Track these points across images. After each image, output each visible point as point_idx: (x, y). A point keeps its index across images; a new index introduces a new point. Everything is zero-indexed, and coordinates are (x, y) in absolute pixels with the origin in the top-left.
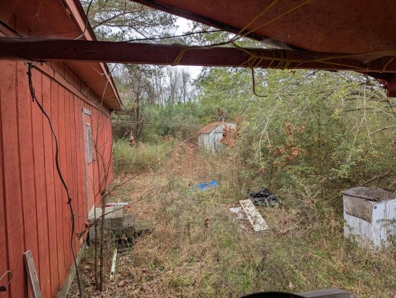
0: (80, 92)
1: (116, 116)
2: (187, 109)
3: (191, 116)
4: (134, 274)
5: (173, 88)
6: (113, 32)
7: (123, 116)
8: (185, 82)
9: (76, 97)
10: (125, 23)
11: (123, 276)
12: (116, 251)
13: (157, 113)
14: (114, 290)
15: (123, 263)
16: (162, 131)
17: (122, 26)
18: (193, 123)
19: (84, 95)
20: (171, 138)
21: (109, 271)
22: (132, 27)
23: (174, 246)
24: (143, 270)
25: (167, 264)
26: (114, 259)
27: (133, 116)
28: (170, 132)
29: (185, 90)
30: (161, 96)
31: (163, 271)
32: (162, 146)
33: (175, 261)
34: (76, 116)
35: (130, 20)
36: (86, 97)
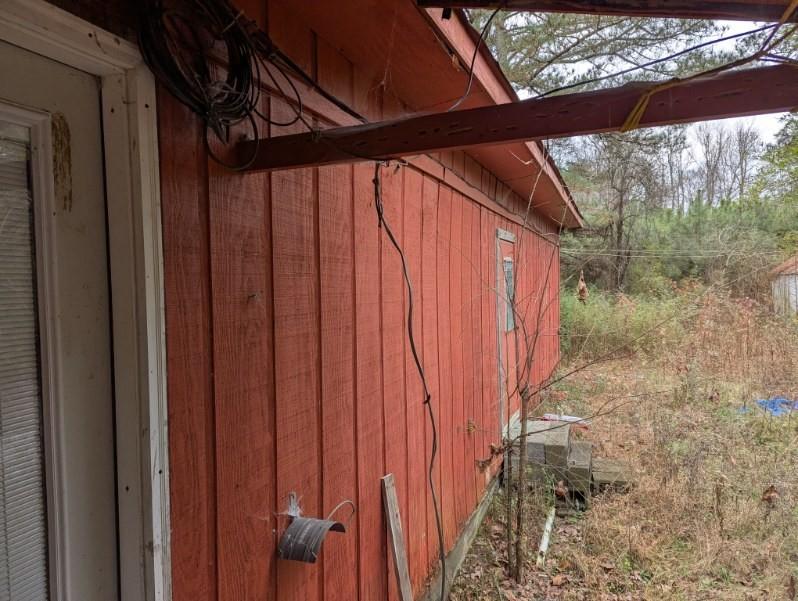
0: (494, 200)
1: (575, 241)
2: (744, 215)
3: (754, 234)
4: (585, 568)
5: (712, 171)
6: (575, 74)
7: (589, 240)
8: (744, 153)
9: (484, 210)
10: (601, 49)
11: (561, 566)
12: (553, 511)
13: (665, 229)
14: (543, 589)
15: (564, 539)
16: (675, 270)
17: (595, 56)
18: (757, 247)
19: (501, 206)
20: (699, 286)
21: (536, 548)
22: (614, 53)
23: (681, 532)
24: (604, 565)
25: (659, 568)
26: (548, 527)
27: (609, 240)
28: (695, 271)
29: (743, 172)
30: (680, 190)
31: (650, 583)
32: (671, 302)
33: (680, 567)
34: (484, 245)
35: (611, 41)
36: (507, 209)
